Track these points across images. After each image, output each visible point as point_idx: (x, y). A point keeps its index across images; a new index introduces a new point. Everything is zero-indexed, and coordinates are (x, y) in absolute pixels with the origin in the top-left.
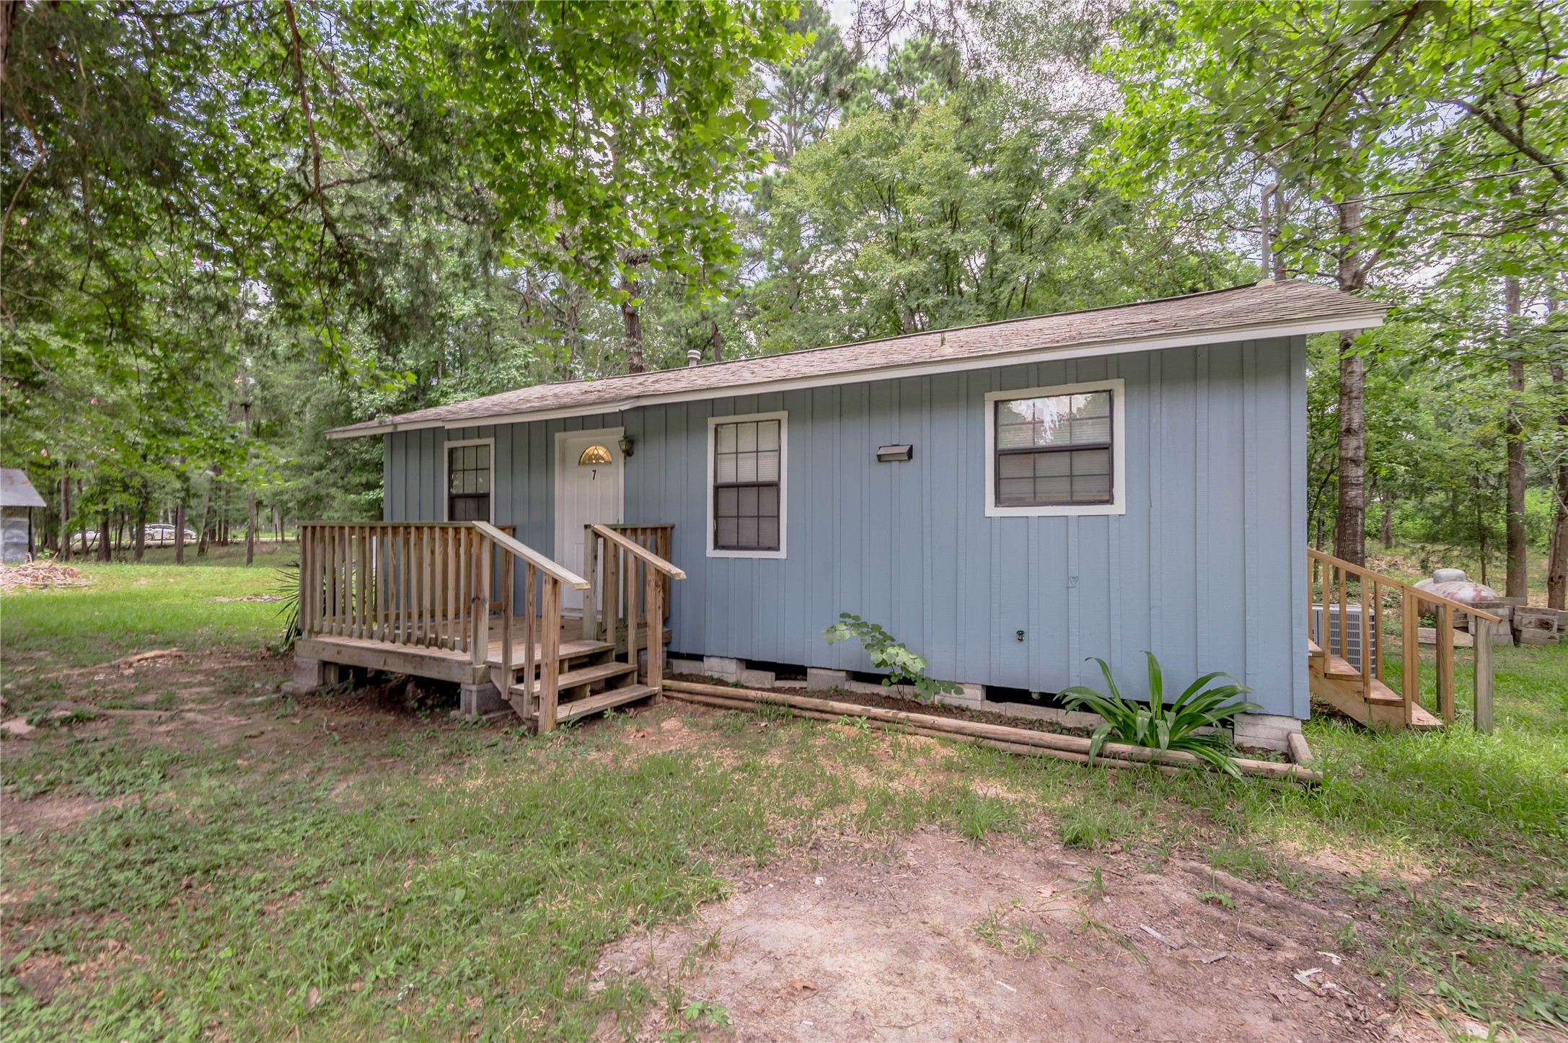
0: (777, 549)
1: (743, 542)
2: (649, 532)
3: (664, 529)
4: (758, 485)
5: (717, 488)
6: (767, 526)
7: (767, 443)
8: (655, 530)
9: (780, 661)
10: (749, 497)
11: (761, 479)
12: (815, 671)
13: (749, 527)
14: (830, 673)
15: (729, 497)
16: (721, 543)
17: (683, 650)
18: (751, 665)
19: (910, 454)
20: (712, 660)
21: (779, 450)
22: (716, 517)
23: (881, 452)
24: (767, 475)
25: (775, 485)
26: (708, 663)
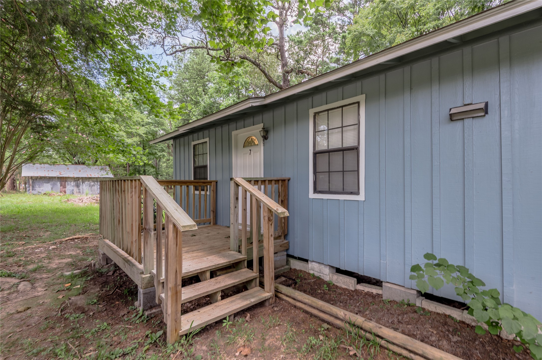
0: (358, 193)
1: (333, 189)
2: (273, 182)
3: (283, 181)
4: (343, 150)
5: (315, 154)
6: (350, 178)
7: (350, 120)
8: (277, 181)
9: (361, 273)
10: (337, 159)
11: (345, 145)
12: (389, 285)
13: (337, 180)
14: (402, 289)
15: (323, 160)
16: (319, 189)
17: (296, 255)
18: (339, 271)
19: (486, 110)
20: (314, 263)
21: (359, 124)
22: (315, 172)
23: (453, 111)
24: (350, 141)
25: (355, 149)
26: (311, 265)
